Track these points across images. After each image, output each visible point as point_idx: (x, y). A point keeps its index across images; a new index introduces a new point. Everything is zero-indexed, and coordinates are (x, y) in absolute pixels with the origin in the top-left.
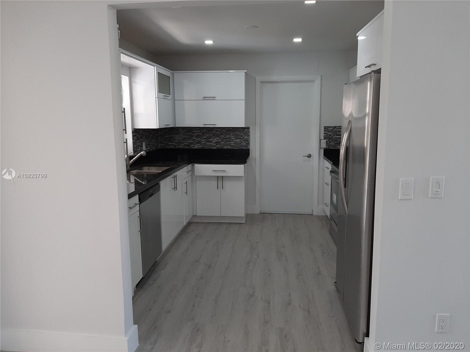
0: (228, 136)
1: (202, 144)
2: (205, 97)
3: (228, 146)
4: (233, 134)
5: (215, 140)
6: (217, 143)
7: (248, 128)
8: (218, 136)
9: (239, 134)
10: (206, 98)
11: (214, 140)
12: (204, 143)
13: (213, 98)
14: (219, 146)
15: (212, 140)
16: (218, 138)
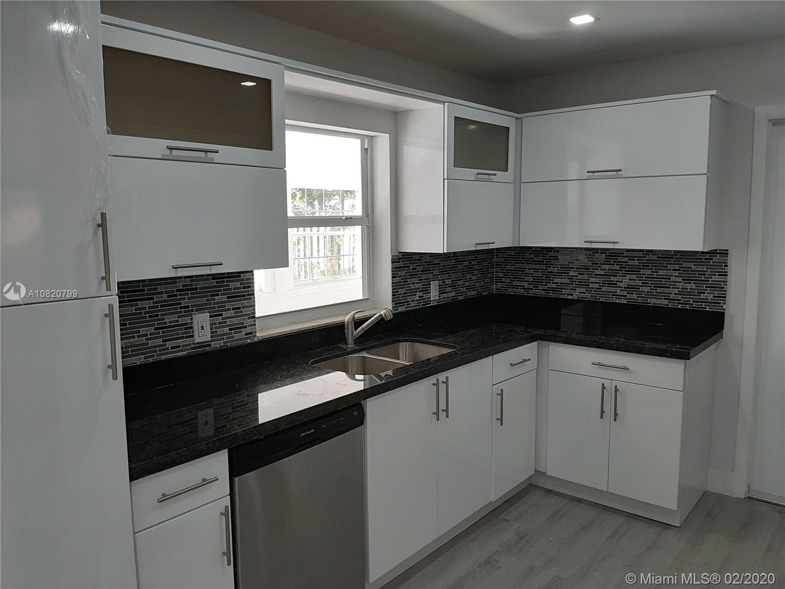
0: (660, 272)
1: (591, 288)
2: (594, 172)
3: (661, 299)
4: (677, 267)
5: (626, 280)
6: (630, 289)
7: (725, 253)
8: (633, 270)
9: (694, 268)
10: (596, 174)
11: (622, 282)
12: (597, 286)
13: (615, 173)
14: (635, 296)
15: (616, 281)
16: (634, 277)
